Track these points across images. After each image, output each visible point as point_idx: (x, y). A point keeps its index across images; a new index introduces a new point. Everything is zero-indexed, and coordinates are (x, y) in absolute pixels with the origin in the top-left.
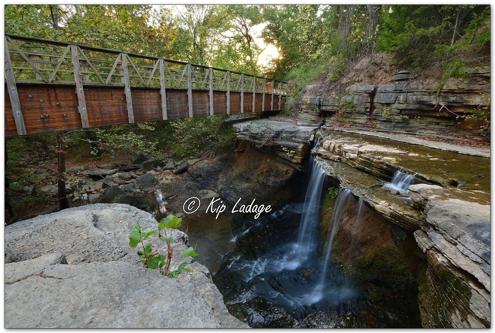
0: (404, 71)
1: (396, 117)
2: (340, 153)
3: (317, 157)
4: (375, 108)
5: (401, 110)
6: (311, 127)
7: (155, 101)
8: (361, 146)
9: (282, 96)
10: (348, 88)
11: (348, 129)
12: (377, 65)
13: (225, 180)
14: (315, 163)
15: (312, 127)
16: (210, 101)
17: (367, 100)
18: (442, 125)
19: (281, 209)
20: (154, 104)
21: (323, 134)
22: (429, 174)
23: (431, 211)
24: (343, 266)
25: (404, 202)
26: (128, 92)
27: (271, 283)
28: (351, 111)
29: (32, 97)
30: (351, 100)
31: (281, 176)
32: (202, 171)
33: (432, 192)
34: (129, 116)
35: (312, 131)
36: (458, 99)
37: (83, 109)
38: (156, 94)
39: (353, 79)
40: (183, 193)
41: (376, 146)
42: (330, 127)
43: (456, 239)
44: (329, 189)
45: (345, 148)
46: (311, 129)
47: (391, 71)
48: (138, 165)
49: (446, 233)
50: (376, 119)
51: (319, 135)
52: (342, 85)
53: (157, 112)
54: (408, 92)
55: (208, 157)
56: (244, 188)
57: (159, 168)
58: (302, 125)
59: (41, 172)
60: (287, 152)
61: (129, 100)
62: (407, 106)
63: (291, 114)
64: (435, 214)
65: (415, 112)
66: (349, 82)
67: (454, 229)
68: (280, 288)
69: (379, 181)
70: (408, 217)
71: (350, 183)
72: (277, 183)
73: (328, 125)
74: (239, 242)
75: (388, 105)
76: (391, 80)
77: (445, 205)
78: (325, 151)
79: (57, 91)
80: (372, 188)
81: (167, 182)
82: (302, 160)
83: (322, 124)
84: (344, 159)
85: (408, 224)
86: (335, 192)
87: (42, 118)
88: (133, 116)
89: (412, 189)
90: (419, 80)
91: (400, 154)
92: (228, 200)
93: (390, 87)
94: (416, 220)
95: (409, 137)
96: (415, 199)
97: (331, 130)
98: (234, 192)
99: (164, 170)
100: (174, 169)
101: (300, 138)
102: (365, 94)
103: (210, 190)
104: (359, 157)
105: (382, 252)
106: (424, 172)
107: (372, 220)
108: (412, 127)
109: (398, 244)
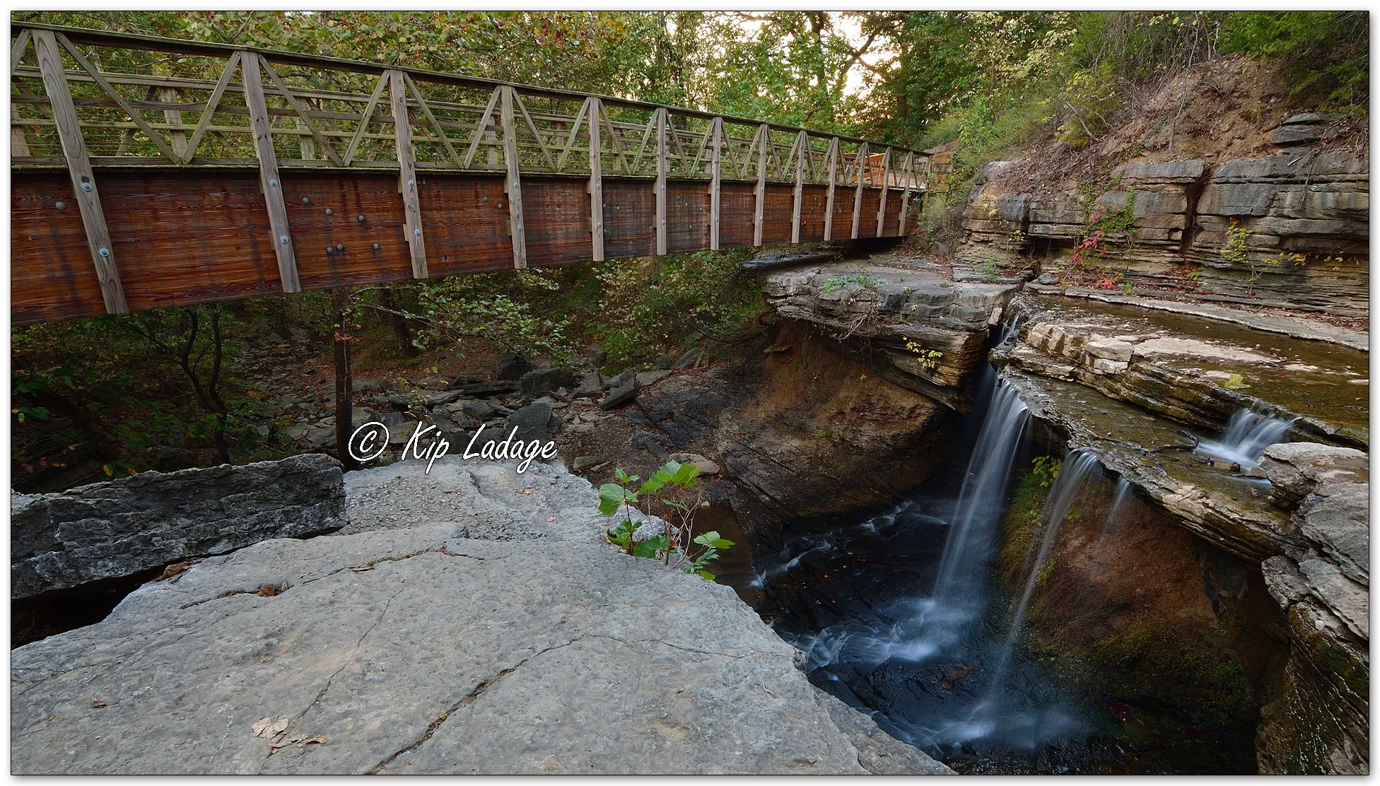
0: (1307, 116)
1: (1265, 259)
2: (1076, 360)
3: (1007, 368)
4: (1202, 229)
5: (1283, 238)
6: (994, 286)
7: (576, 211)
8: (1143, 341)
9: (914, 194)
10: (1119, 169)
11: (1108, 292)
12: (1219, 95)
13: (736, 428)
14: (1000, 386)
15: (998, 286)
16: (713, 211)
17: (1178, 204)
19: (890, 510)
20: (574, 220)
21: (1031, 306)
22: (1338, 419)
23: (1317, 509)
24: (1055, 661)
25: (1250, 491)
26: (513, 187)
27: (855, 688)
28: (1124, 238)
29: (310, 203)
30: (1126, 204)
31: (895, 422)
32: (676, 403)
33: (1332, 463)
34: (516, 251)
35: (997, 298)
37: (414, 232)
38: (578, 193)
39: (1139, 141)
40: (626, 457)
41: (1189, 341)
42: (1052, 287)
44: (1035, 460)
45: (1094, 344)
46: (993, 291)
47: (1265, 114)
48: (509, 381)
49: (1348, 561)
50: (1199, 265)
51: (1017, 309)
52: (1100, 160)
53: (580, 240)
54: (1311, 182)
55: (691, 366)
56: (790, 451)
57: (562, 392)
58: (969, 280)
59: (280, 391)
60: (920, 355)
61: (516, 209)
62: (1305, 225)
63: (937, 247)
64: (1328, 515)
65: (1329, 244)
66: (1124, 150)
68: (881, 701)
69: (1185, 436)
70: (1253, 527)
71: (1097, 439)
72: (882, 440)
73: (1047, 281)
74: (773, 588)
75: (1242, 220)
76: (1261, 142)
77: (1361, 495)
78: (1031, 352)
79: (361, 188)
80: (1159, 452)
81: (585, 428)
82: (962, 379)
83: (1030, 278)
84: (1088, 375)
85: (1252, 546)
86: (1052, 470)
87: (329, 254)
88: (524, 250)
89: (1274, 455)
90: (1352, 145)
91: (1257, 364)
92: (745, 481)
93: (1257, 167)
94: (1276, 536)
95: (1297, 320)
96: (1281, 480)
97: (1056, 295)
98: (762, 461)
99: (575, 397)
101: (960, 314)
102: (1172, 188)
103: (697, 452)
104: (1134, 370)
105: (1173, 630)
106: (1322, 414)
107: (1153, 547)
108: (1315, 290)
109: (1221, 610)
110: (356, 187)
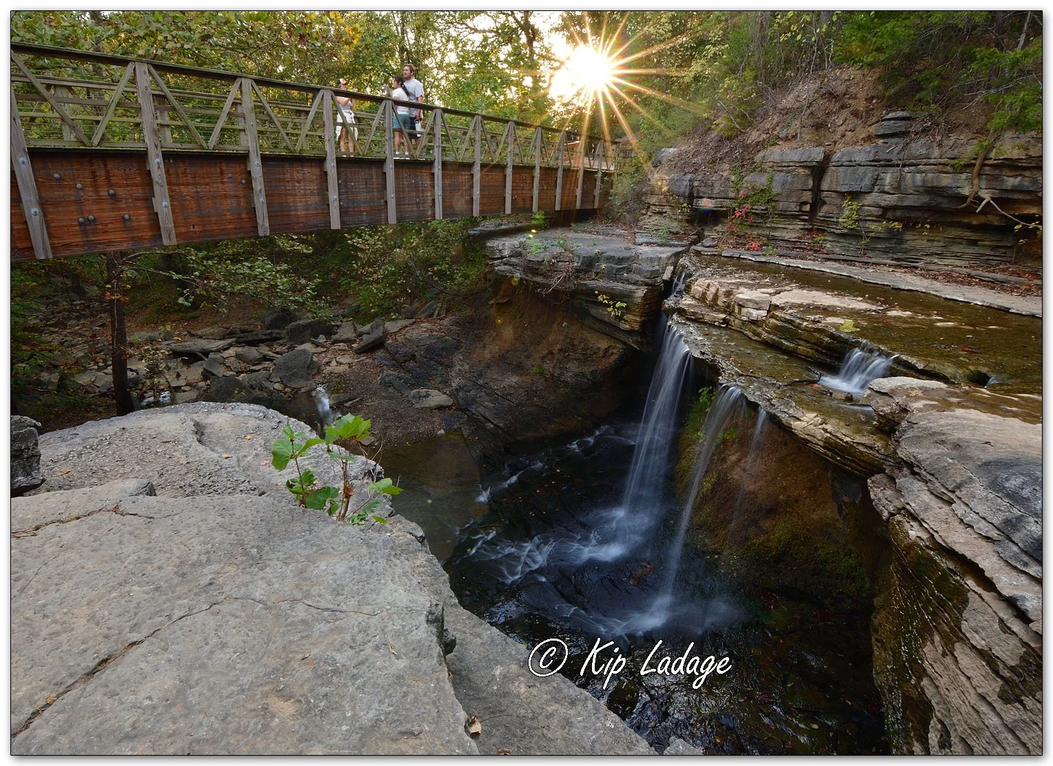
0: (900, 114)
1: (873, 226)
2: (728, 309)
3: (675, 316)
4: (824, 203)
5: (886, 209)
6: (667, 249)
7: (314, 186)
8: (779, 293)
9: (605, 174)
10: (761, 155)
11: (755, 253)
12: (835, 97)
13: (467, 367)
15: (670, 249)
16: (436, 187)
17: (805, 183)
18: (984, 246)
19: (591, 433)
20: (312, 194)
21: (694, 265)
22: (926, 356)
23: (909, 434)
25: (859, 417)
26: (255, 165)
28: (766, 209)
29: (61, 179)
30: (766, 183)
31: (593, 361)
32: (417, 347)
33: (920, 394)
34: (260, 221)
35: (669, 258)
36: (1026, 183)
37: (162, 204)
38: (316, 171)
39: (775, 133)
40: (375, 393)
41: (814, 293)
42: (712, 249)
43: (953, 492)
44: (700, 390)
45: (741, 296)
46: (666, 253)
47: (869, 112)
48: (276, 331)
49: (933, 479)
50: (824, 231)
51: (684, 267)
52: (746, 147)
53: (319, 211)
54: (904, 166)
55: (431, 315)
56: (510, 386)
57: (322, 339)
58: (648, 244)
59: (73, 342)
60: (609, 306)
61: (258, 184)
62: (901, 199)
63: (625, 217)
64: (917, 440)
65: (919, 214)
66: (764, 140)
67: (952, 471)
69: (811, 371)
70: (862, 449)
71: (742, 375)
72: (584, 375)
73: (708, 245)
75: (855, 195)
76: (867, 134)
77: (943, 422)
78: (693, 302)
79: (110, 165)
80: (790, 385)
81: (341, 369)
82: (643, 324)
83: (694, 243)
84: (737, 321)
85: (862, 464)
86: (712, 399)
87: (80, 224)
88: (267, 220)
89: (876, 388)
90: (933, 136)
91: (866, 311)
92: (474, 411)
93: (862, 153)
94: (880, 456)
95: (897, 274)
96: (881, 409)
97: (715, 255)
98: (487, 394)
99: (333, 343)
100: (355, 342)
101: (640, 272)
102: (801, 170)
103: (435, 388)
104: (771, 317)
105: (808, 530)
106: (914, 352)
107: (792, 461)
108: (911, 250)
109: (844, 514)
110: (106, 165)
